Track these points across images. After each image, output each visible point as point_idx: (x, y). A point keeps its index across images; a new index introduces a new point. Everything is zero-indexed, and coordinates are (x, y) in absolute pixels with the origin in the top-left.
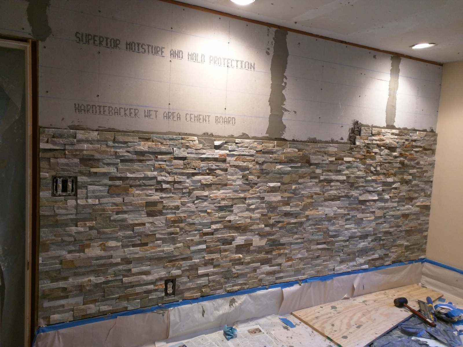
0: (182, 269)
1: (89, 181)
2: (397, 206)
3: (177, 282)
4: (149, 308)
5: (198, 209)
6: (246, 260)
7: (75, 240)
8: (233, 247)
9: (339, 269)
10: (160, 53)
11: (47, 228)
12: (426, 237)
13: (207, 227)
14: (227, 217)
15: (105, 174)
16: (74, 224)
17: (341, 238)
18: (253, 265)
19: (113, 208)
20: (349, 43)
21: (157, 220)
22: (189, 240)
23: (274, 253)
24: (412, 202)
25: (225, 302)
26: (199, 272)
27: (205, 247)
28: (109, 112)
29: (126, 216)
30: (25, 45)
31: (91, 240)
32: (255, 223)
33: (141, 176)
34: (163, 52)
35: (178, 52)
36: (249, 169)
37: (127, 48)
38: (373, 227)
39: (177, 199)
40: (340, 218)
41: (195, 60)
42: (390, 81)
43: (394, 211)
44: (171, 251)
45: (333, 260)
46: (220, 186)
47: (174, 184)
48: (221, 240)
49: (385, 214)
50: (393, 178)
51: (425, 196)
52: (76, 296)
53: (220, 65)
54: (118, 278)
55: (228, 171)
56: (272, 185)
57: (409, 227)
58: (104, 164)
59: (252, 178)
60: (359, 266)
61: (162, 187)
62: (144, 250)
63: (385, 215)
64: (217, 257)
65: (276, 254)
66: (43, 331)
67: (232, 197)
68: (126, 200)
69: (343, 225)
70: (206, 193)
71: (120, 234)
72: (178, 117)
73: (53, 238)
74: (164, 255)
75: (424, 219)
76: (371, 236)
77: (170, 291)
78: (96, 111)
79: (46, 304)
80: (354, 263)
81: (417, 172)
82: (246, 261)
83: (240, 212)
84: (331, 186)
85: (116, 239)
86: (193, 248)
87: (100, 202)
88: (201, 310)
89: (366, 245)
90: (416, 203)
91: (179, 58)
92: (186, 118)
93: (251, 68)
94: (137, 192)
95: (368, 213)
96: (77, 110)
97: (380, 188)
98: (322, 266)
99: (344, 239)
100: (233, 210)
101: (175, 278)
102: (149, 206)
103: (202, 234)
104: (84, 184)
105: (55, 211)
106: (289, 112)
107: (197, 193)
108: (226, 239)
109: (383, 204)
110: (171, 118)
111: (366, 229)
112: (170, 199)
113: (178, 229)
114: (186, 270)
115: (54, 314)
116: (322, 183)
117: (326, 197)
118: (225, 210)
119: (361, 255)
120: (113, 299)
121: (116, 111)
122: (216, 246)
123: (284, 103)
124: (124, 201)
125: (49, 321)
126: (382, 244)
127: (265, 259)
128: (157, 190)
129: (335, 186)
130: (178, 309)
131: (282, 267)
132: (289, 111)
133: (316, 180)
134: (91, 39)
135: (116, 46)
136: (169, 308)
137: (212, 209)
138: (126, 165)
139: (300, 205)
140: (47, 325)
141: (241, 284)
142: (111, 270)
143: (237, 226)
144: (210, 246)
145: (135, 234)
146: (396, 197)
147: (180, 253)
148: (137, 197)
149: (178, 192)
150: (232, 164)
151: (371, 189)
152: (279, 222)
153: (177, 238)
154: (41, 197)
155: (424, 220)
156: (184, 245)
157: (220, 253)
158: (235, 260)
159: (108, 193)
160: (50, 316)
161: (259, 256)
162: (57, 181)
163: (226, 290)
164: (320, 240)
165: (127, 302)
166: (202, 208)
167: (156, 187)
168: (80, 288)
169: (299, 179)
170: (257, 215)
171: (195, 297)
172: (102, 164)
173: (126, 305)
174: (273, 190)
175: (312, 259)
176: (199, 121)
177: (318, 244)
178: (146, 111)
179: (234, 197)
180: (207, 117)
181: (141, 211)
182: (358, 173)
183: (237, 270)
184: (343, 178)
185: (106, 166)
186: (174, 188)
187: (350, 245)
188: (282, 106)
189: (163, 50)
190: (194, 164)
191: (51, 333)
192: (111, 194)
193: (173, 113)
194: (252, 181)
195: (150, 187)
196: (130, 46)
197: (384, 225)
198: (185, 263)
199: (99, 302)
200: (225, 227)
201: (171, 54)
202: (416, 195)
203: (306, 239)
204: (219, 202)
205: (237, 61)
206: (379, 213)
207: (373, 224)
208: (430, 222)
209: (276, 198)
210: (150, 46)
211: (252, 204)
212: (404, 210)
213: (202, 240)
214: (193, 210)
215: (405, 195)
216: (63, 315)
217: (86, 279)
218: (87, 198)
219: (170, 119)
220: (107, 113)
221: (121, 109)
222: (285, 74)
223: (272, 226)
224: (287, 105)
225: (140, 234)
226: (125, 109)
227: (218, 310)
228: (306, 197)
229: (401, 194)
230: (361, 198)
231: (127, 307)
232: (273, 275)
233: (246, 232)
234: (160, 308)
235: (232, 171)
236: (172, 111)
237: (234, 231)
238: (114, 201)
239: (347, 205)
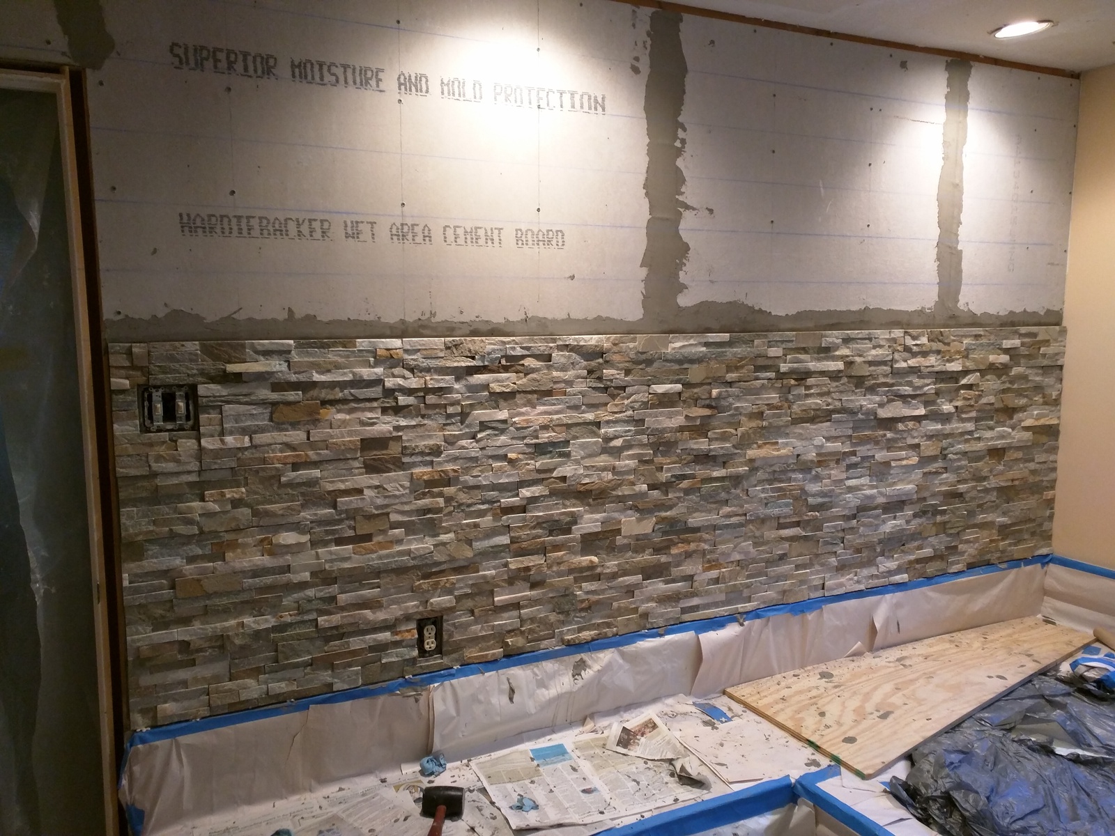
0: (456, 593)
1: (224, 394)
2: (974, 429)
3: (444, 625)
4: (384, 685)
5: (485, 452)
6: (608, 568)
7: (202, 532)
8: (573, 540)
9: (836, 584)
10: (373, 82)
11: (134, 506)
12: (1050, 503)
13: (510, 494)
14: (555, 469)
15: (261, 377)
16: (197, 494)
17: (837, 511)
18: (625, 581)
19: (285, 456)
20: (836, 33)
21: (390, 480)
22: (467, 525)
23: (674, 551)
24: (1011, 418)
25: (562, 667)
26: (496, 599)
27: (508, 542)
28: (262, 230)
29: (316, 473)
30: (56, 81)
31: (237, 530)
32: (623, 480)
33: (345, 379)
34: (381, 80)
35: (416, 77)
36: (603, 353)
37: (294, 76)
38: (916, 483)
39: (435, 431)
40: (832, 464)
41: (460, 95)
42: (945, 124)
43: (967, 441)
44: (428, 551)
45: (818, 564)
46: (536, 396)
47: (426, 394)
48: (544, 523)
49: (946, 449)
50: (960, 361)
51: (1045, 403)
52: (210, 660)
53: (519, 103)
54: (306, 618)
55: (553, 359)
56: (660, 389)
57: (1007, 481)
58: (257, 352)
59: (612, 375)
60: (884, 577)
61: (397, 403)
62: (364, 551)
63: (946, 452)
64: (537, 563)
65: (680, 554)
66: (143, 741)
67: (566, 421)
68: (314, 436)
69: (842, 481)
70: (503, 415)
71: (306, 515)
72: (426, 234)
73: (151, 528)
74: (412, 563)
75: (1043, 460)
76: (912, 503)
77: (430, 644)
78: (231, 229)
79: (146, 680)
80: (873, 571)
81: (1023, 344)
82: (608, 571)
83: (586, 457)
84: (808, 388)
85: (297, 527)
86: (478, 545)
87: (254, 443)
88: (506, 687)
89: (901, 525)
90: (1023, 421)
91: (419, 93)
92: (445, 238)
93: (596, 109)
94: (340, 416)
95: (901, 449)
96: (186, 229)
97: (929, 387)
98: (793, 579)
99: (846, 512)
100: (570, 451)
101: (440, 615)
102: (370, 449)
103: (499, 511)
104: (214, 401)
105: (150, 466)
106: (695, 212)
107: (480, 414)
108: (557, 521)
109: (939, 427)
110: (410, 236)
111: (898, 488)
112: (419, 430)
113: (441, 501)
114: (467, 595)
115: (165, 702)
116: (785, 382)
117: (796, 414)
118: (551, 452)
119: (890, 550)
120: (296, 666)
121: (277, 226)
122: (534, 538)
123: (682, 190)
124: (308, 439)
125: (155, 717)
126: (940, 523)
127: (654, 566)
128: (385, 411)
129: (817, 386)
130: (451, 685)
131: (695, 584)
132: (694, 209)
133: (768, 374)
134: (207, 59)
135: (268, 71)
136: (430, 684)
137: (520, 450)
138: (309, 354)
139: (733, 435)
140: (152, 727)
141: (598, 626)
142: (289, 598)
143: (582, 489)
144: (519, 537)
145: (340, 514)
146: (970, 409)
147: (449, 555)
148: (339, 427)
149: (435, 414)
150: (561, 343)
151: (907, 390)
152: (683, 477)
153: (441, 521)
154: (117, 433)
155: (1045, 462)
156: (457, 538)
157: (545, 555)
158: (581, 569)
159: (271, 420)
160: (156, 707)
161: (639, 558)
162: (150, 396)
163: (563, 641)
164: (785, 517)
165: (330, 672)
166: (494, 450)
167: (383, 402)
168: (221, 643)
169: (727, 372)
170: (627, 462)
171: (490, 658)
172: (251, 353)
173: (329, 680)
174: (666, 401)
175: (769, 564)
176: (477, 242)
177: (781, 526)
178: (349, 224)
179: (570, 422)
180: (496, 232)
181: (350, 461)
182: (874, 352)
183: (588, 593)
184: (835, 365)
185: (262, 358)
186: (425, 404)
187: (862, 528)
188: (677, 197)
189: (381, 75)
190: (470, 345)
191: (162, 744)
192: (278, 424)
193: (413, 225)
194: (611, 381)
195: (368, 405)
196: (300, 69)
197: (945, 476)
198: (462, 579)
199: (265, 674)
200: (553, 493)
201: (400, 85)
202: (1023, 401)
203: (751, 515)
204: (535, 434)
205: (561, 94)
206: (929, 449)
207: (917, 475)
208: (1059, 465)
209: (671, 420)
210: (349, 66)
211: (616, 437)
212: (992, 438)
213: (500, 524)
214: (473, 454)
215: (992, 401)
216: (186, 704)
217: (233, 622)
218: (222, 434)
219: (405, 241)
220: (256, 232)
221: (289, 222)
222: (680, 119)
223: (665, 487)
224: (690, 194)
225: (352, 515)
226: (297, 220)
227: (546, 687)
228: (745, 415)
229: (984, 401)
230: (883, 413)
231: (331, 685)
232: (675, 602)
233: (604, 504)
234: (409, 683)
235: (563, 360)
236: (410, 222)
237: (574, 501)
238: (285, 439)
239: (850, 432)
